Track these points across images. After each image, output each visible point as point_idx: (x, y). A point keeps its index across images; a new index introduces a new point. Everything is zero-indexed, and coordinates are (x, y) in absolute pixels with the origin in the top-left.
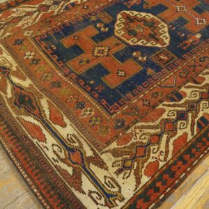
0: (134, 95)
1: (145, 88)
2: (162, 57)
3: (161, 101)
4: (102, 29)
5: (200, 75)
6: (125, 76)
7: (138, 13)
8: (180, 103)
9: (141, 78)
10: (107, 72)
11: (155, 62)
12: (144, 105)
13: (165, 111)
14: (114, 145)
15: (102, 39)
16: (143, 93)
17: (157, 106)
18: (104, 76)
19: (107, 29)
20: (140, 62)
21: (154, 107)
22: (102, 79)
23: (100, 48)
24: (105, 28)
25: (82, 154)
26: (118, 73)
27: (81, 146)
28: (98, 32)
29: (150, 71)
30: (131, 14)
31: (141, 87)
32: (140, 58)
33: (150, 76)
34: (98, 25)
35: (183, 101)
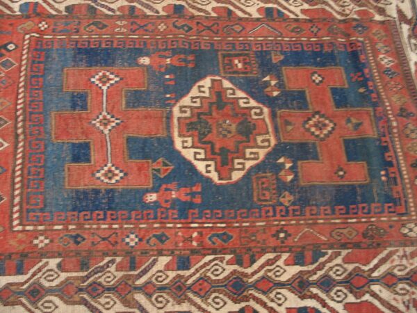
0: (322, 46)
1: (302, 44)
2: (240, 66)
3: (297, 20)
4: (288, 166)
5: (214, 15)
6: (315, 72)
7: (196, 163)
8: (275, 6)
9: (296, 58)
10: (334, 91)
11: (257, 65)
12: (319, 29)
13: (302, 10)
14: (378, 18)
15: (302, 145)
16: (309, 41)
17: (305, 19)
18: (342, 89)
19: (282, 160)
20: (279, 77)
21: (310, 21)
22: (347, 86)
23: (317, 133)
24: (283, 164)
25: (413, 30)
26: (321, 82)
27: (410, 37)
28: (299, 163)
29: (276, 58)
30: (212, 168)
31: (305, 48)
32: (273, 83)
33: (283, 53)
34: (290, 178)
35: (270, 5)
